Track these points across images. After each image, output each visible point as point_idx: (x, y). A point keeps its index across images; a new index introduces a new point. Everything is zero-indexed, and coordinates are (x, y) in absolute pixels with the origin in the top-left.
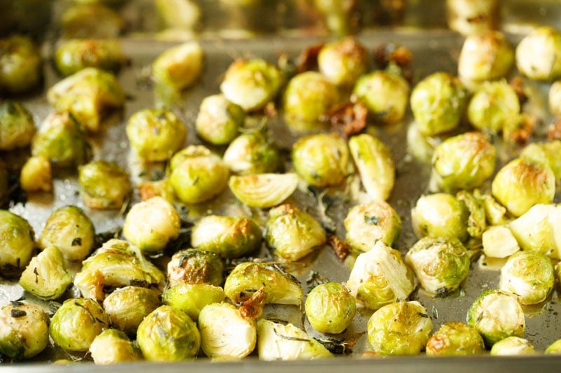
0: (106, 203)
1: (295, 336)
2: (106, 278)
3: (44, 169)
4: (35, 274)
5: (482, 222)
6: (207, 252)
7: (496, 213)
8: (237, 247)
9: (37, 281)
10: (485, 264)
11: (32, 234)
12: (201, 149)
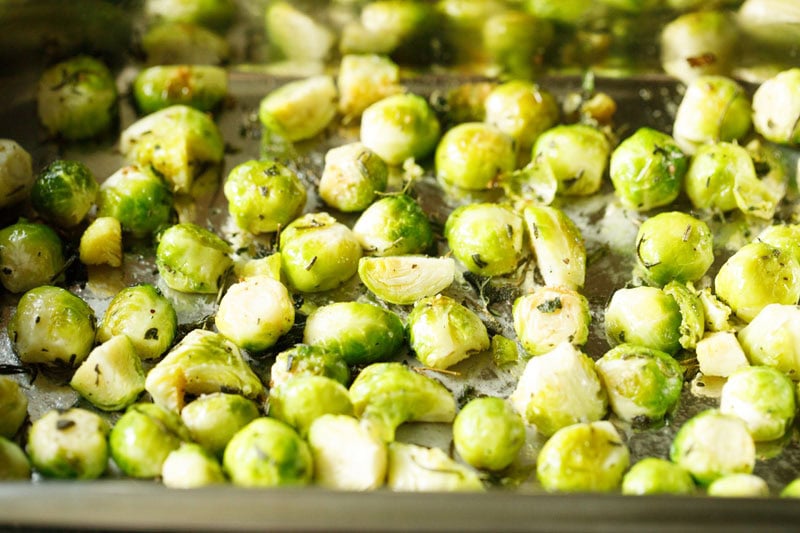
0: (193, 286)
1: (441, 466)
2: (189, 382)
3: (113, 235)
4: (95, 373)
5: (698, 328)
6: (327, 352)
7: (719, 315)
8: (369, 347)
9: (97, 383)
10: (701, 385)
11: (93, 320)
12: (324, 217)
